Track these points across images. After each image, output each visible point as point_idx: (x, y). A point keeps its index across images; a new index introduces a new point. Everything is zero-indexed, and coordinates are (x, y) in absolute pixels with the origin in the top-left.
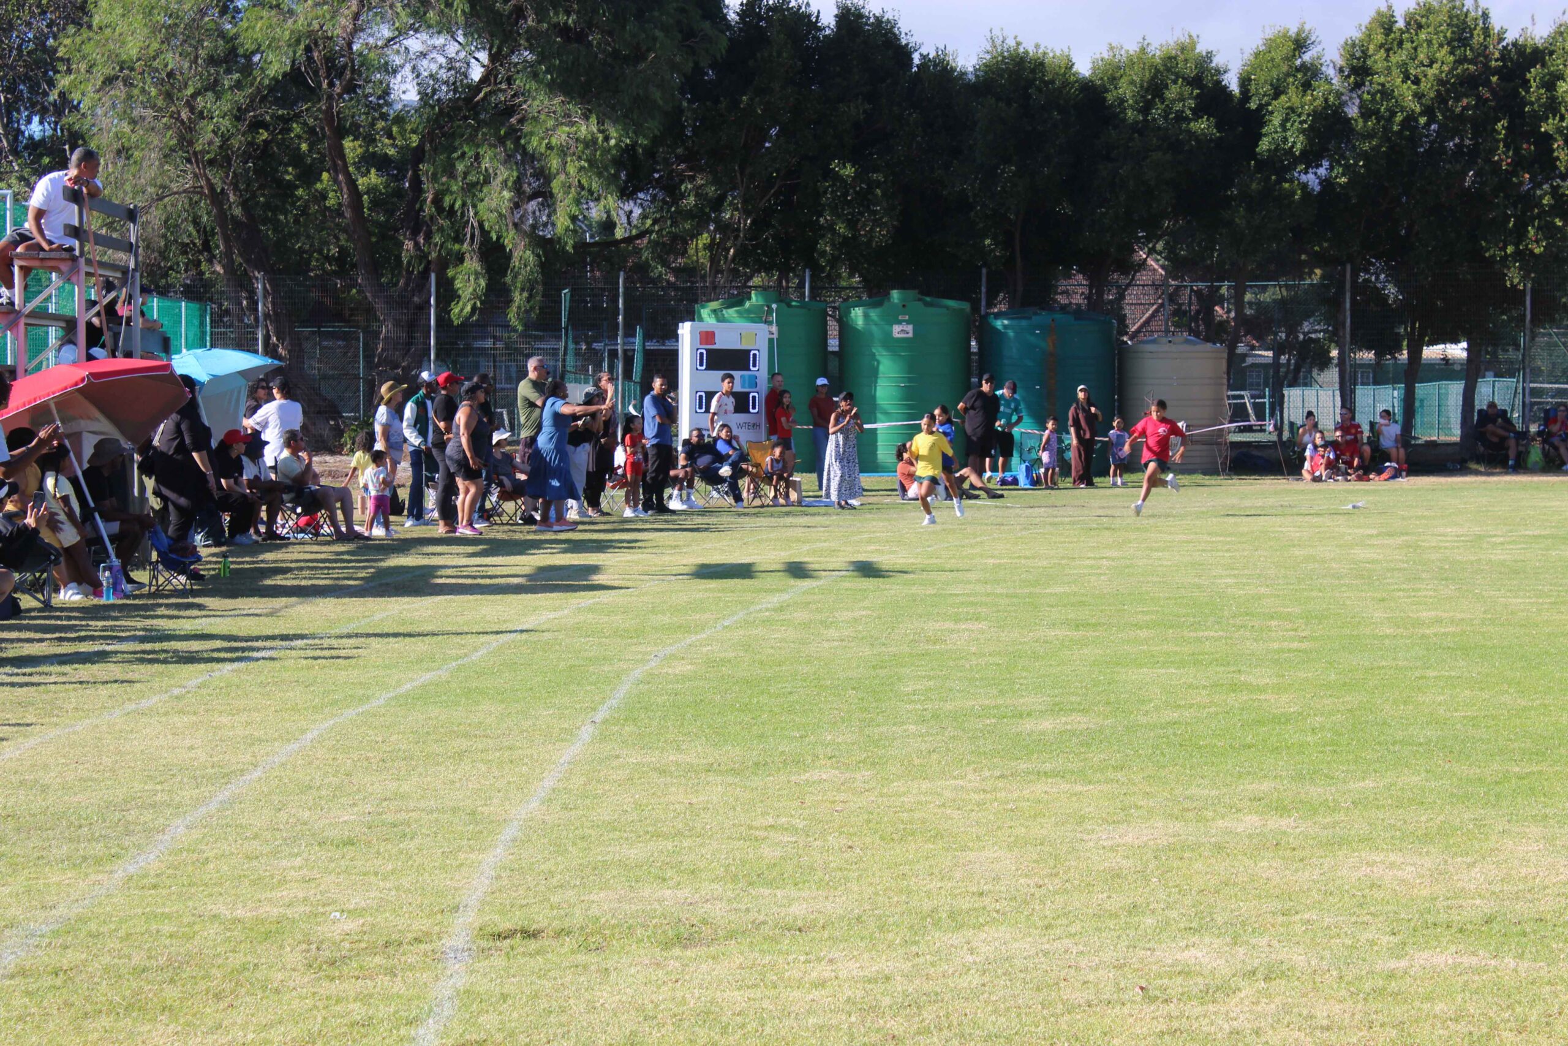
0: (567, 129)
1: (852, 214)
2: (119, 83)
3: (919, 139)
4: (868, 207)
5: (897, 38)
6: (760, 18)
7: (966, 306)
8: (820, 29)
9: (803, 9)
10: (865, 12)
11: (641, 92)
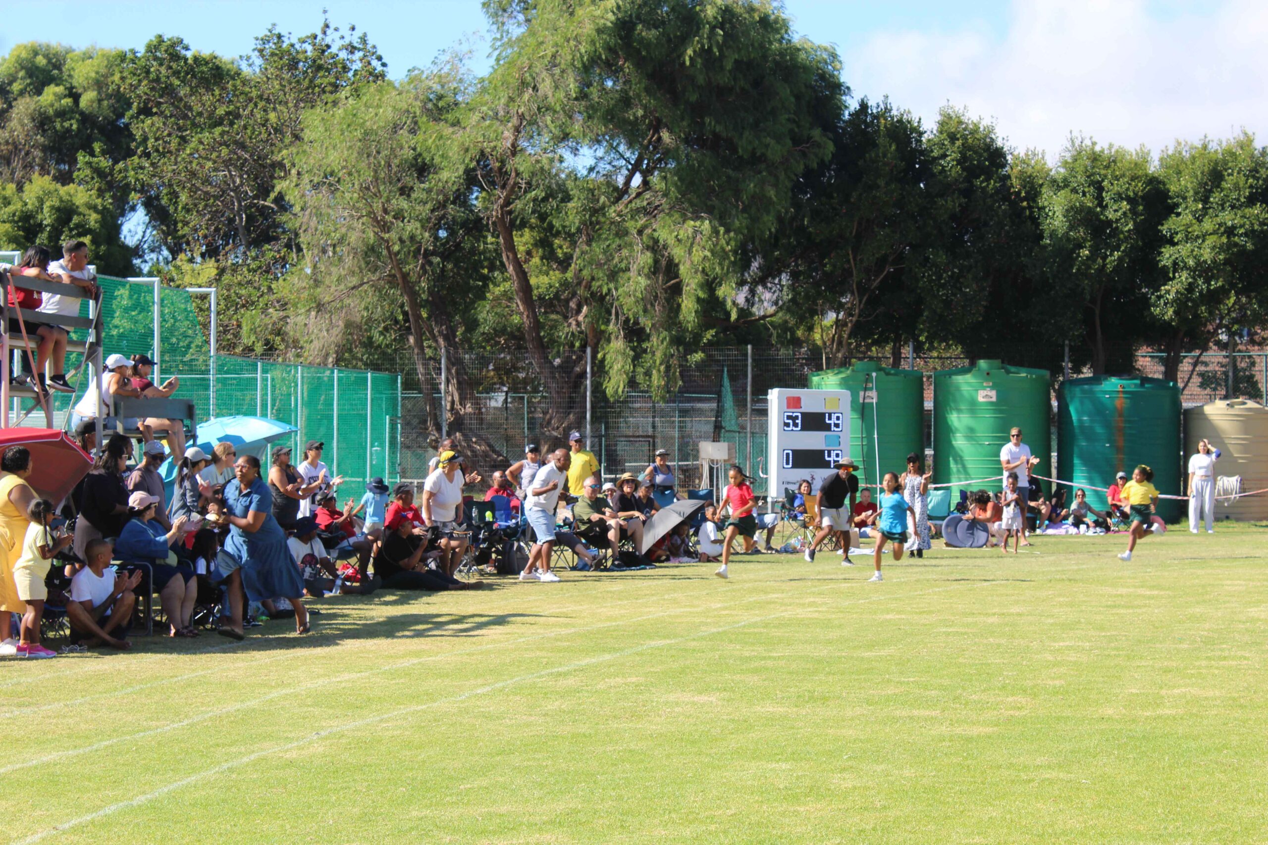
0: (692, 223)
1: (946, 295)
2: (324, 189)
3: (1007, 228)
4: (961, 290)
5: (992, 140)
6: (867, 125)
7: (1046, 373)
8: (921, 134)
9: (905, 116)
10: (964, 119)
11: (757, 190)
